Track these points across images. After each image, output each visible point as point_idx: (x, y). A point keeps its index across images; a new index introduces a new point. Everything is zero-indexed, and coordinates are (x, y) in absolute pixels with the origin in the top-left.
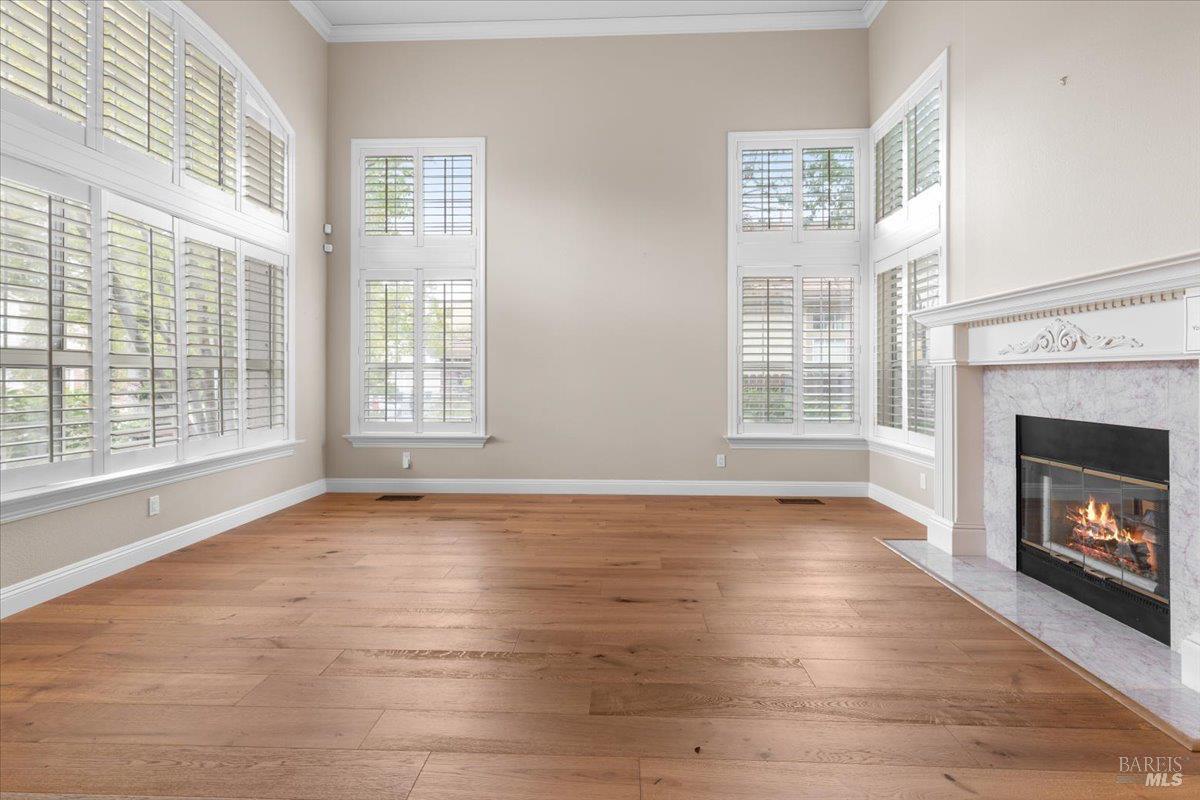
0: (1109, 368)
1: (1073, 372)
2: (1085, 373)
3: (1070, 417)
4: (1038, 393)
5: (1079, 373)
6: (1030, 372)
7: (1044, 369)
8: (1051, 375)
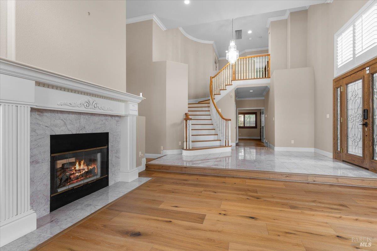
0: (94, 116)
1: (82, 116)
2: (87, 117)
3: (81, 132)
4: (65, 124)
5: (85, 116)
6: (60, 115)
7: (69, 114)
8: (73, 116)
